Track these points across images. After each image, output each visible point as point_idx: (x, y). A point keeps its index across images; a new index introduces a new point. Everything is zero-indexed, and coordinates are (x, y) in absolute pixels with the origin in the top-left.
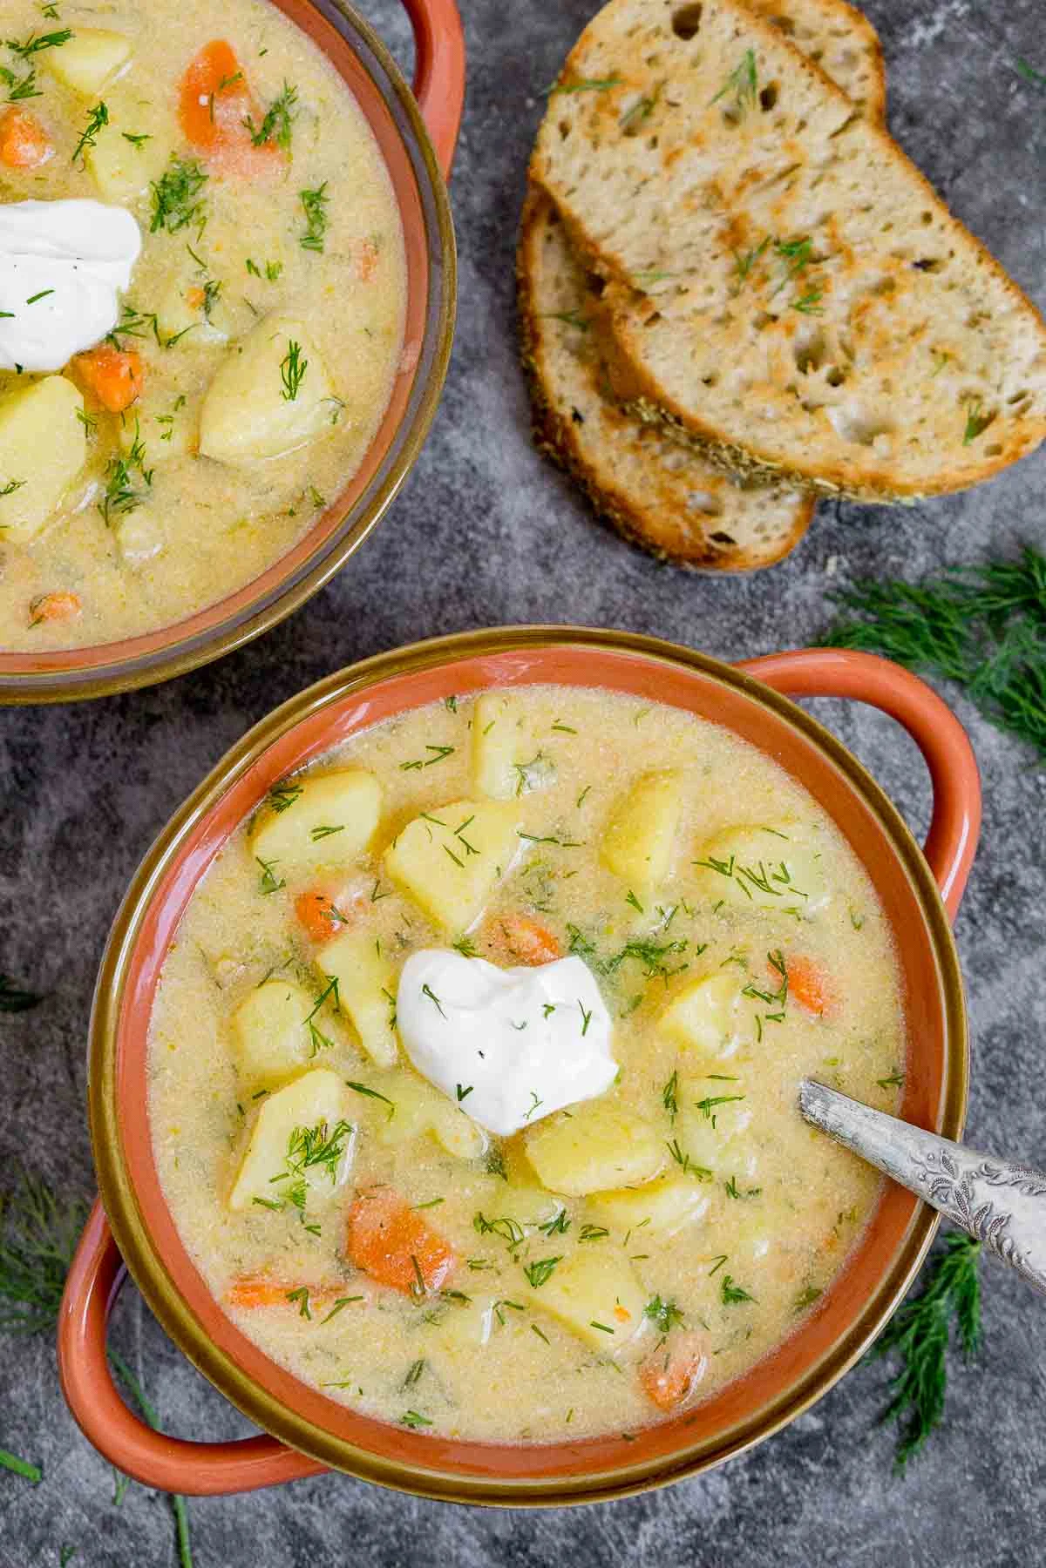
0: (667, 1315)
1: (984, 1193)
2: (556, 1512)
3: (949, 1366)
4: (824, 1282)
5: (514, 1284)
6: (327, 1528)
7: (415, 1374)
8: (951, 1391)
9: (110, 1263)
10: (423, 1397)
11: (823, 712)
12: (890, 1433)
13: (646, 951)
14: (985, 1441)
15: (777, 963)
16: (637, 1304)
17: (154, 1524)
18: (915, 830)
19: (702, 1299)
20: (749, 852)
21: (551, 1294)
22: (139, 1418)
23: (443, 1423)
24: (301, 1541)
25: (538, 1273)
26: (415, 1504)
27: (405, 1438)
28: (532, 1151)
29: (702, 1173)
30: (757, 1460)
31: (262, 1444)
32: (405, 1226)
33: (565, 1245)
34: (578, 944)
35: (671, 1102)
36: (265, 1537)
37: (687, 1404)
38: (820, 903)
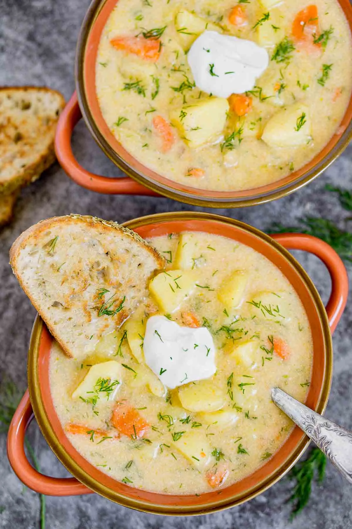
0: (219, 455)
1: (324, 432)
2: (171, 518)
3: (313, 486)
4: (273, 451)
5: (168, 439)
6: (92, 512)
7: (129, 465)
8: (313, 495)
9: (29, 413)
10: (131, 473)
11: (298, 256)
12: (289, 507)
13: (228, 330)
14: (321, 514)
15: (271, 340)
16: (208, 451)
17: (34, 503)
18: (324, 300)
19: (231, 451)
20: (267, 300)
21: (179, 444)
22: (33, 467)
23: (136, 483)
24: (83, 515)
25: (176, 436)
26: (123, 509)
27: (123, 486)
28: (181, 394)
29: (239, 409)
30: (243, 509)
31: (73, 481)
32: (132, 415)
33: (187, 428)
34: (206, 324)
35: (230, 384)
36: (71, 513)
37: (221, 487)
38: (288, 320)
